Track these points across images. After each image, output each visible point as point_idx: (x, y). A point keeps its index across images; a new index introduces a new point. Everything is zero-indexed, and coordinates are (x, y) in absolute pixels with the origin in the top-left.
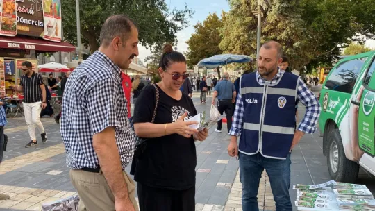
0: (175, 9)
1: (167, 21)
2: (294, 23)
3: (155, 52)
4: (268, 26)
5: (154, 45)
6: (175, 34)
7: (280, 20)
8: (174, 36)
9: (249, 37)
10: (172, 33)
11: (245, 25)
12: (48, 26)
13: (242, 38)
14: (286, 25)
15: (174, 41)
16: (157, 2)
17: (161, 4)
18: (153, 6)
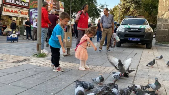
0: (100, 4)
1: (97, 9)
2: (139, 12)
3: (92, 20)
4: (130, 12)
5: (92, 18)
6: (100, 14)
7: (134, 10)
8: (99, 14)
9: (123, 16)
10: (99, 13)
11: (122, 12)
12: (61, 11)
13: (121, 16)
14: (136, 12)
15: (99, 16)
16: (94, 2)
17: (95, 2)
18: (92, 3)
